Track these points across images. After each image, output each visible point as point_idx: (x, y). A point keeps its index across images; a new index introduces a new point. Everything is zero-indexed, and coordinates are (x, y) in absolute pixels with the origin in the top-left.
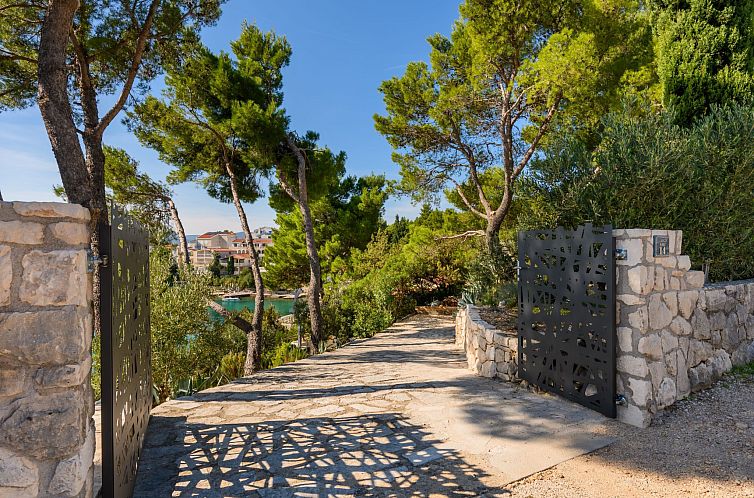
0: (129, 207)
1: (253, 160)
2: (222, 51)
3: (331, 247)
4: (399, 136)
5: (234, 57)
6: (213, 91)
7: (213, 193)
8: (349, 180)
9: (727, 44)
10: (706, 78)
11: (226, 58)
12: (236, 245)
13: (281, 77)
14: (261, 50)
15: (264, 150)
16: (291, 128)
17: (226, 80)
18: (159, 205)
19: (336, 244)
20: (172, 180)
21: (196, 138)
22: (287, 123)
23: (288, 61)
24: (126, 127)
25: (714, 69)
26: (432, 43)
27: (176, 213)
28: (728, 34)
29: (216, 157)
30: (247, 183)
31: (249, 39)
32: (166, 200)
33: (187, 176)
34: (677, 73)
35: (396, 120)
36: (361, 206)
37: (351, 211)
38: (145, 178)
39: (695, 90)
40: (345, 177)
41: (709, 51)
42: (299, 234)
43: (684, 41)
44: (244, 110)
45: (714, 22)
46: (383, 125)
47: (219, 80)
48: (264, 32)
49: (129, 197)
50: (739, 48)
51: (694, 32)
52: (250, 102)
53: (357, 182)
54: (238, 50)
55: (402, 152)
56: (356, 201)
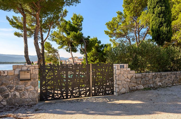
0: (50, 54)
1: (75, 44)
2: (69, 20)
3: (97, 62)
4: (111, 35)
5: (71, 21)
6: (66, 29)
7: (67, 51)
8: (102, 45)
9: (162, 22)
10: (158, 29)
11: (70, 21)
12: (78, 61)
13: (82, 24)
14: (77, 19)
15: (77, 41)
16: (84, 36)
17: (69, 27)
18: (56, 54)
19: (98, 61)
20: (59, 48)
21: (63, 40)
22: (83, 35)
23: (83, 21)
24: (49, 40)
25: (159, 27)
26: (117, 13)
27: (59, 56)
28: (162, 19)
29: (67, 43)
30: (74, 48)
31: (74, 17)
32: (57, 53)
33: (62, 47)
34: (152, 28)
35: (110, 31)
36: (104, 52)
37: (102, 53)
38: (53, 48)
39: (155, 32)
40: (101, 44)
41: (158, 23)
42: (89, 59)
43: (154, 21)
44: (72, 33)
45: (159, 17)
46: (107, 33)
47: (68, 27)
48: (78, 15)
49: (50, 52)
50: (165, 22)
51: (156, 19)
52: (74, 32)
53: (104, 45)
54: (73, 19)
55: (112, 39)
56: (103, 50)
